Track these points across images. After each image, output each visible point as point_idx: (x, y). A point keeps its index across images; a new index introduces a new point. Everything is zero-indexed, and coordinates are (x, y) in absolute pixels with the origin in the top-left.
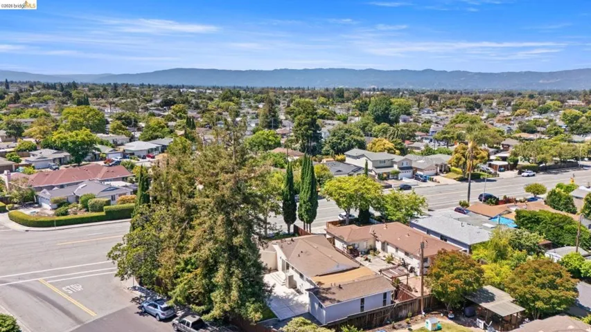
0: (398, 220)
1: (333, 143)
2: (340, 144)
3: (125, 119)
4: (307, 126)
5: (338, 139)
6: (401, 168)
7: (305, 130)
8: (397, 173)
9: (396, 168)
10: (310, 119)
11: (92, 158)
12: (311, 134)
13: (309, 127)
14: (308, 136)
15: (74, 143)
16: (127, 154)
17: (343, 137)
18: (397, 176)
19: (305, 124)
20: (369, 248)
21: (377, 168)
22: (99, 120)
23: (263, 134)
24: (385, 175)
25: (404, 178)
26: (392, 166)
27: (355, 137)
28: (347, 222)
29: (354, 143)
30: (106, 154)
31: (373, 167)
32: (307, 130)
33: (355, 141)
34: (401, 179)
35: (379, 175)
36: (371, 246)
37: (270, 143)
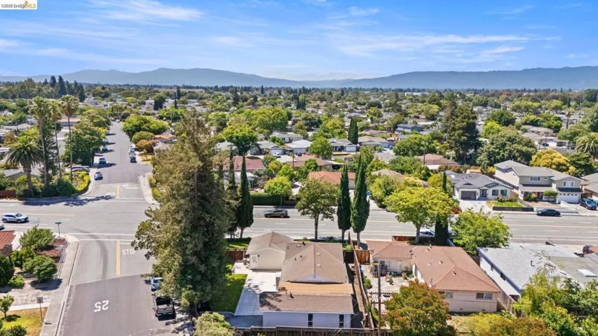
0: (463, 246)
1: (489, 152)
2: (499, 154)
3: (310, 119)
4: (461, 131)
5: (497, 148)
6: (561, 189)
7: (458, 135)
8: (555, 194)
9: (554, 188)
10: (465, 123)
11: (257, 152)
12: (464, 140)
13: (463, 133)
14: (461, 143)
15: (237, 137)
16: (287, 151)
17: (504, 145)
18: (555, 198)
19: (460, 129)
20: (404, 269)
21: (524, 185)
22: (281, 120)
23: (416, 138)
24: (534, 196)
25: (562, 202)
26: (550, 186)
27: (520, 147)
28: (417, 240)
29: (517, 154)
30: (269, 149)
31: (520, 183)
32: (460, 136)
33: (518, 151)
34: (559, 203)
35: (526, 194)
36: (406, 268)
37: (421, 148)
